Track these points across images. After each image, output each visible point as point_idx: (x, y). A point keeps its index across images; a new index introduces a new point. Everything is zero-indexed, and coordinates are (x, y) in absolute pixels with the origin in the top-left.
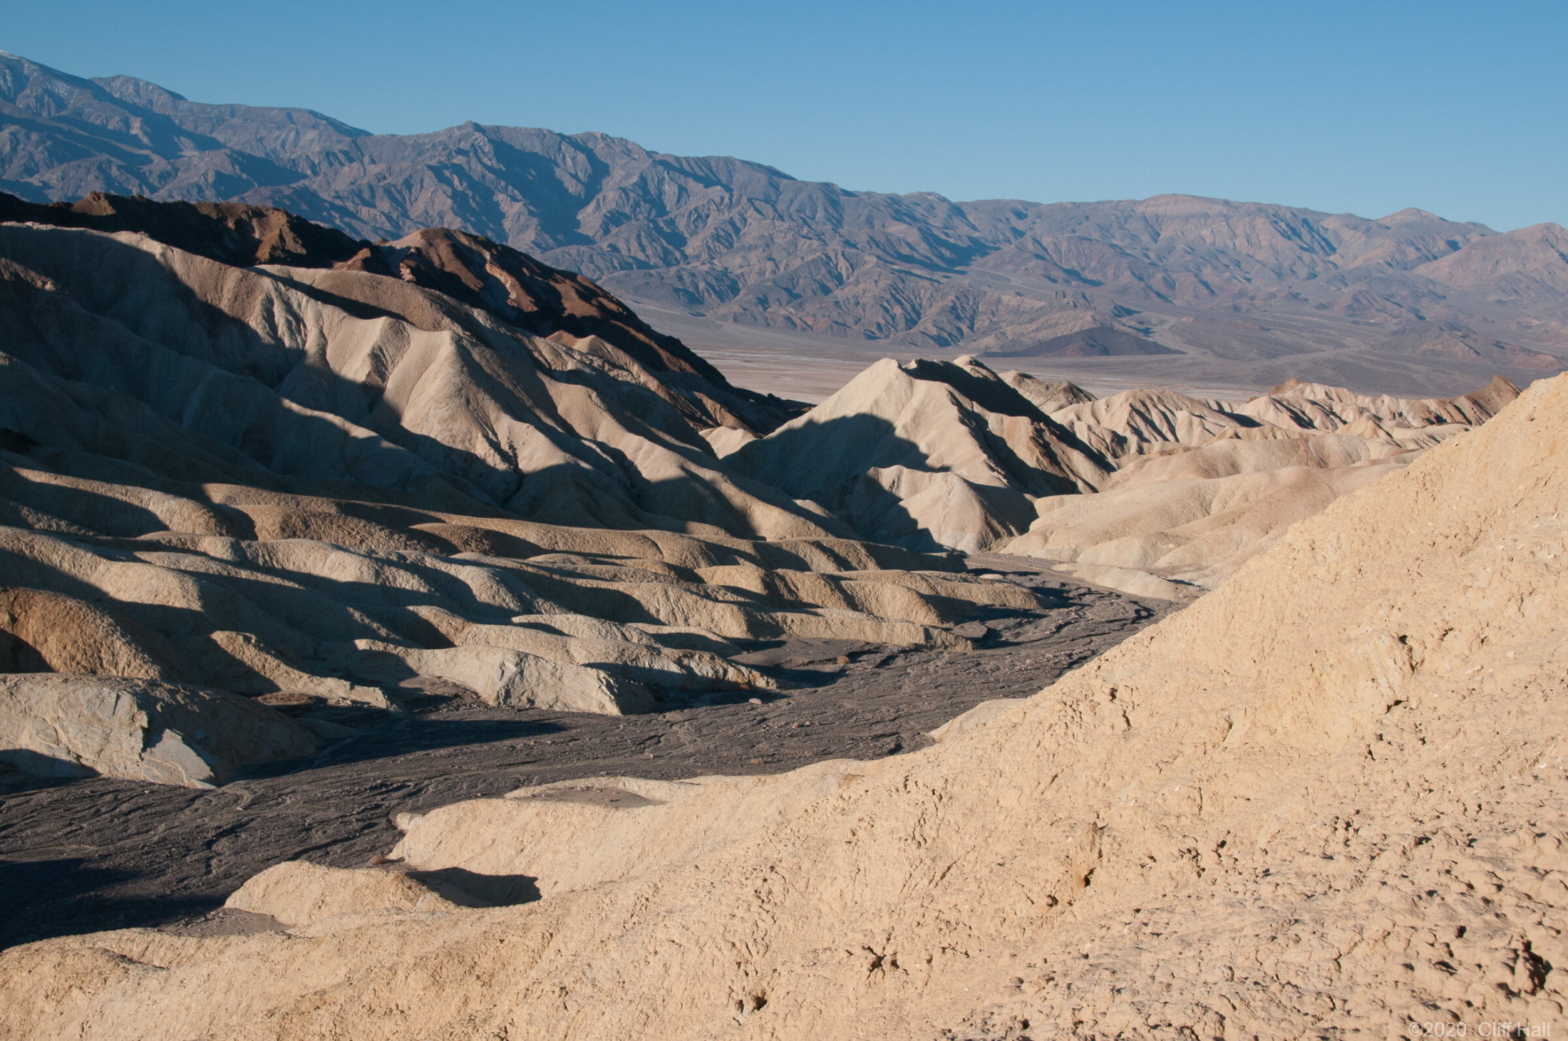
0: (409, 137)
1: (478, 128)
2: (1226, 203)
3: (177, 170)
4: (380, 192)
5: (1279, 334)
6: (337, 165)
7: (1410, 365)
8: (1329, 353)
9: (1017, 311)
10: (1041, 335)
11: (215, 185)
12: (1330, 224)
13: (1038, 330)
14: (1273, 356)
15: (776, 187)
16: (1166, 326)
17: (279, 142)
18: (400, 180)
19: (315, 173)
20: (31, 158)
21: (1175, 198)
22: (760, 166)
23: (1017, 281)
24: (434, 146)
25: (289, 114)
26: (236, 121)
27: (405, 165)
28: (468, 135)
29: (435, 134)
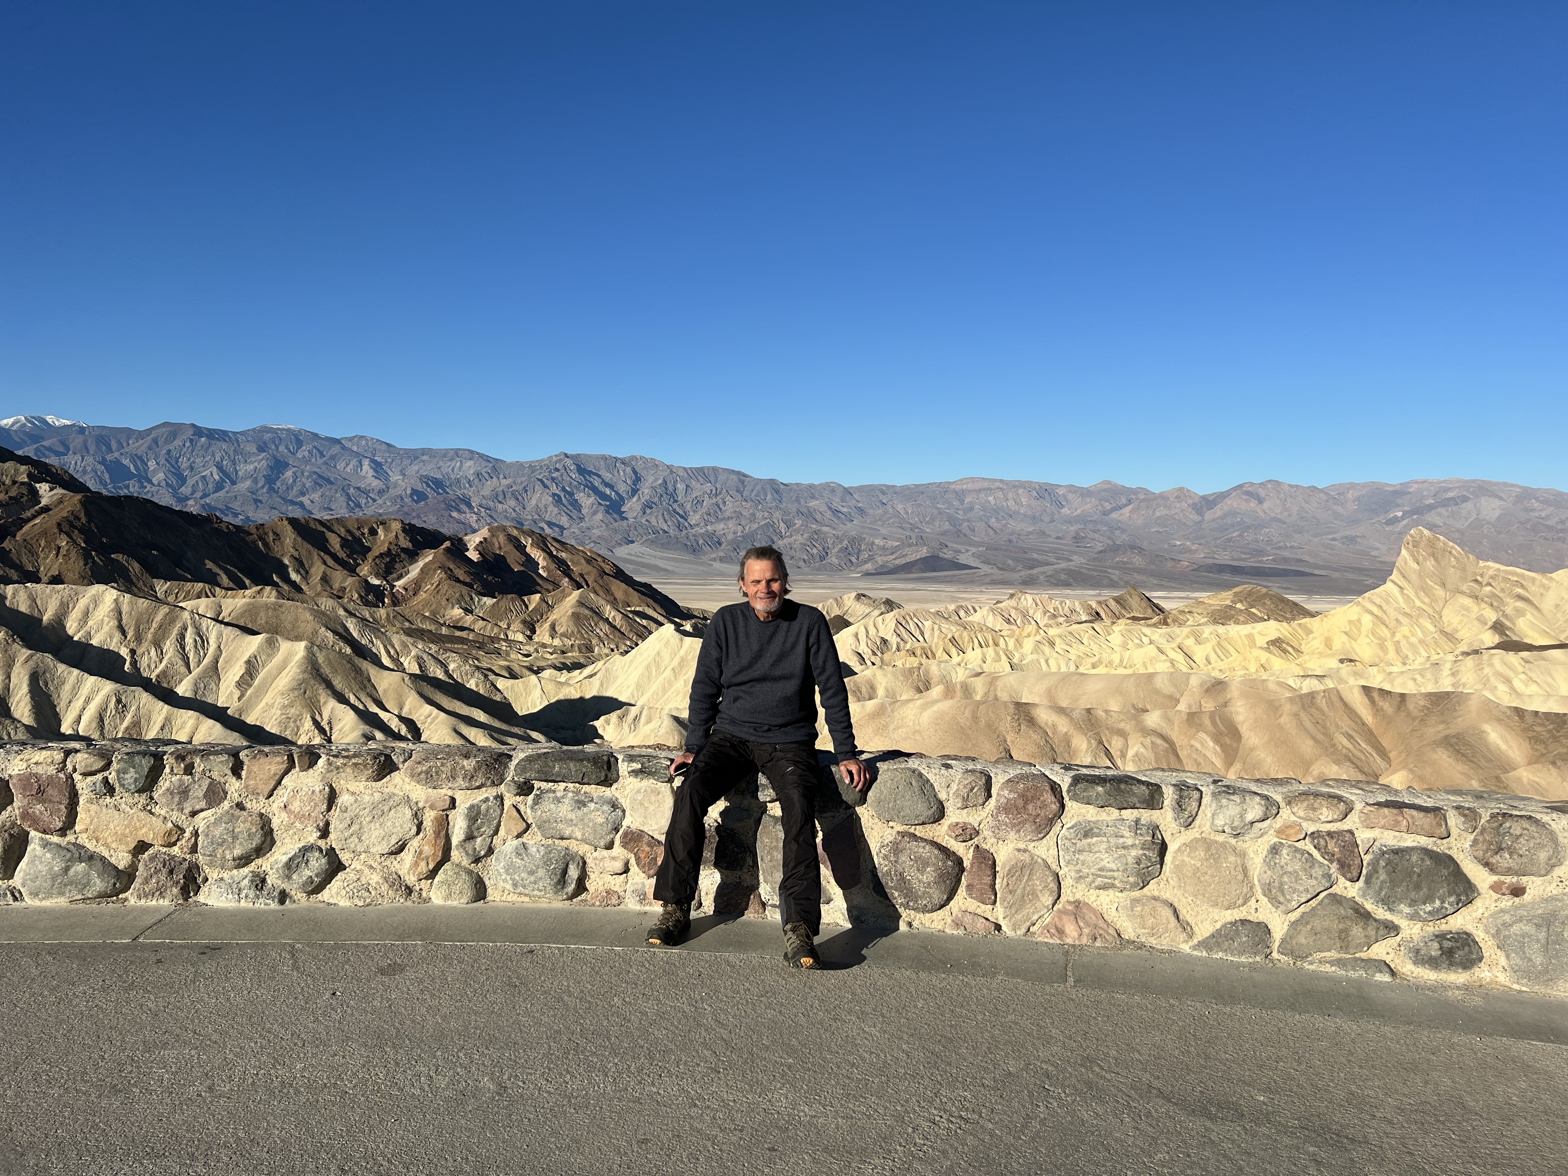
0: (527, 463)
1: (566, 456)
2: (1001, 481)
3: (388, 488)
4: (508, 495)
5: (1035, 556)
6: (484, 480)
7: (1109, 571)
8: (1063, 565)
9: (883, 548)
10: (898, 562)
11: (411, 495)
12: (1061, 492)
13: (895, 559)
14: (1032, 568)
15: (743, 482)
16: (970, 553)
17: (450, 469)
18: (521, 487)
19: (470, 486)
20: (304, 486)
21: (973, 480)
22: (733, 471)
23: (883, 531)
24: (541, 467)
25: (457, 452)
26: (425, 458)
27: (523, 479)
28: (561, 460)
29: (542, 460)
